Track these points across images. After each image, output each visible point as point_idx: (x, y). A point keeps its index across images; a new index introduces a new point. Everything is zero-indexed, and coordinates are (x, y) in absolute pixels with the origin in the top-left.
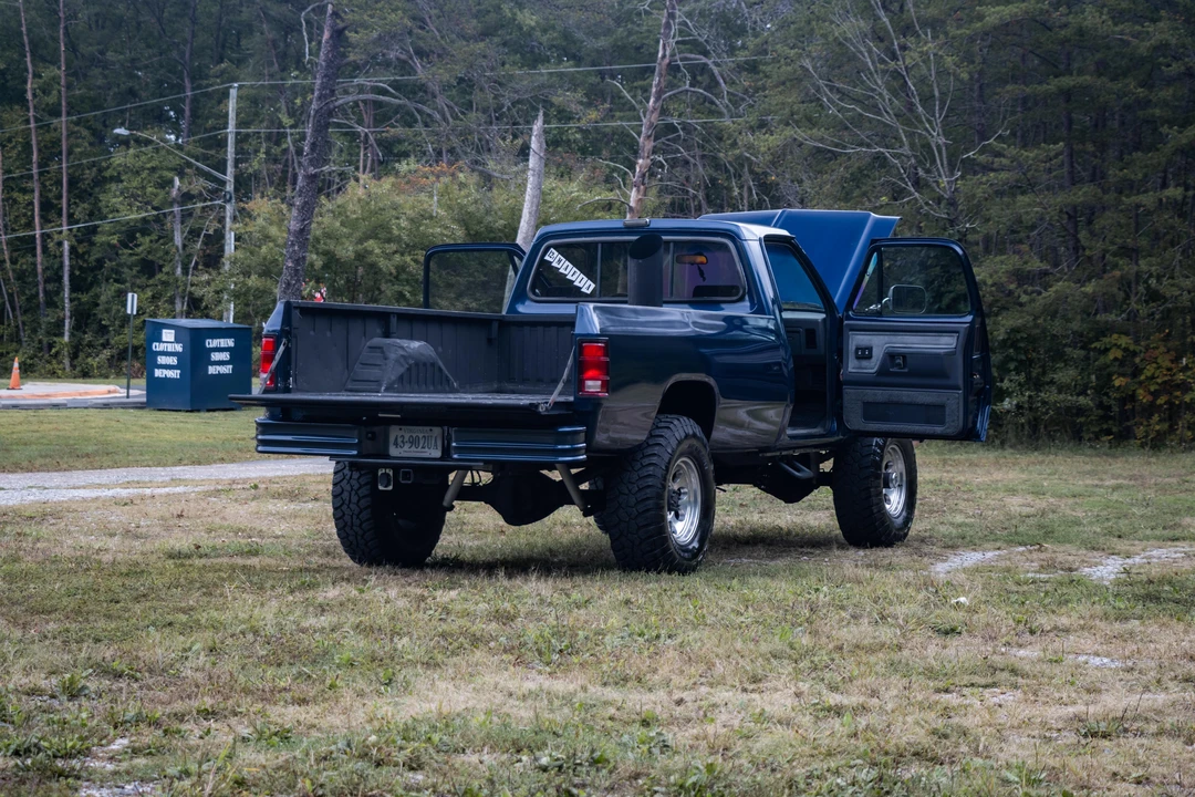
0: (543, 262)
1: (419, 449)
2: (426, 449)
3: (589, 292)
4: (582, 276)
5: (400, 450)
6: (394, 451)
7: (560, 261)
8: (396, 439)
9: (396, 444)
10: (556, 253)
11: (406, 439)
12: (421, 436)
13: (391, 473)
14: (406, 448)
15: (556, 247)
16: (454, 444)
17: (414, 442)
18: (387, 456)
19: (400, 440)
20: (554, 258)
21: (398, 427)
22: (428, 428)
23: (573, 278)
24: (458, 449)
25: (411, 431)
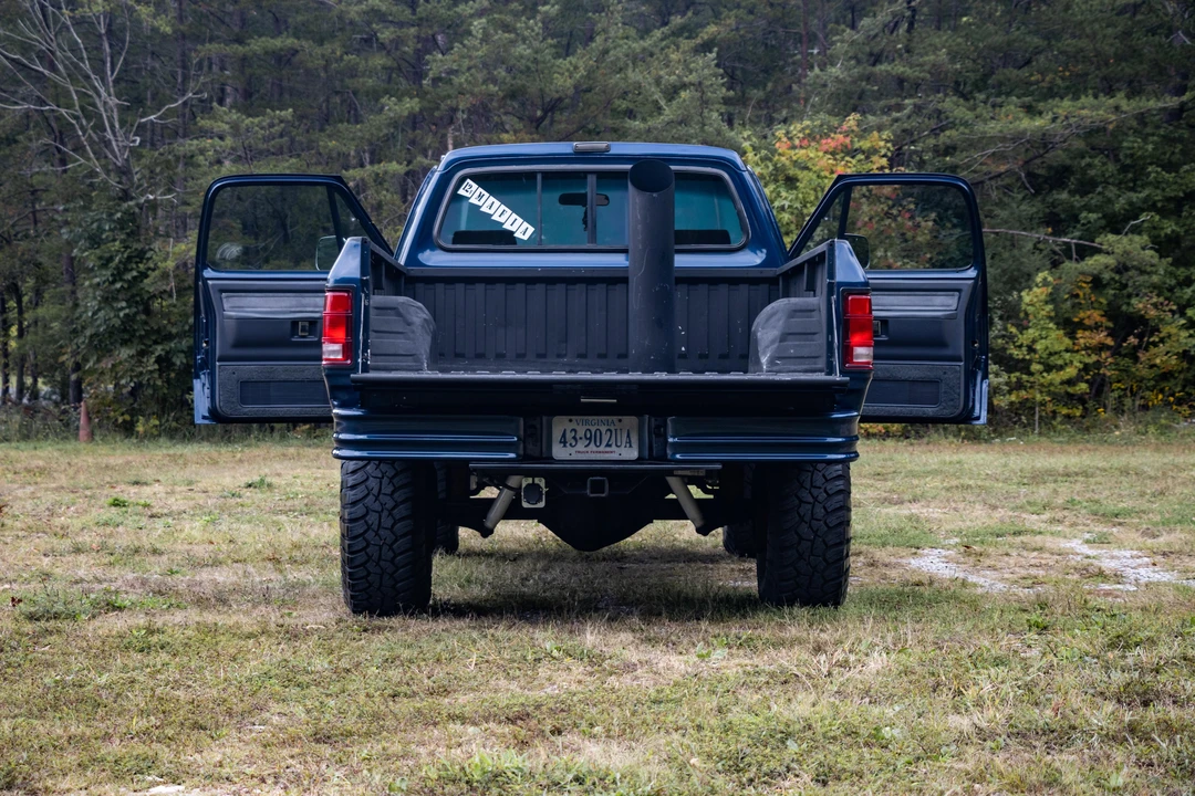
0: (456, 198)
1: (602, 448)
2: (614, 448)
3: (526, 238)
4: (514, 216)
5: (569, 449)
6: (559, 452)
7: (480, 196)
8: (564, 435)
9: (564, 442)
10: (475, 186)
11: (581, 433)
12: (603, 429)
13: (542, 484)
14: (580, 446)
15: (475, 178)
16: (671, 440)
17: (592, 438)
18: (550, 459)
19: (569, 435)
20: (472, 192)
21: (565, 418)
22: (615, 418)
23: (502, 220)
24: (677, 447)
25: (587, 422)
